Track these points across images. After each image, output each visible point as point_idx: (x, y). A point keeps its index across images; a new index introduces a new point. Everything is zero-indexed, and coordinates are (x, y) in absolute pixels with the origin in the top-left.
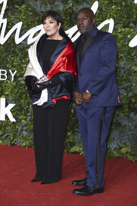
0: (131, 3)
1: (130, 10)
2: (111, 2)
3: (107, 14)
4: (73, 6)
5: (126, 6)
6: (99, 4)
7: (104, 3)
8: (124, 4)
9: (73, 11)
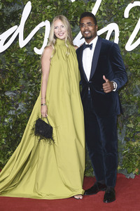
0: (67, 1)
1: (67, 10)
2: (45, 2)
3: (42, 15)
4: (3, 8)
5: (62, 6)
6: (33, 4)
7: (37, 3)
8: (59, 3)
9: (4, 14)
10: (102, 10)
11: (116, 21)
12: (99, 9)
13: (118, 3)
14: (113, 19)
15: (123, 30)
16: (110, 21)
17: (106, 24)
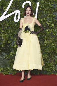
10: (13, 4)
11: (19, 9)
12: (12, 4)
13: (20, 2)
14: (18, 8)
15: (22, 13)
16: (16, 9)
17: (15, 10)
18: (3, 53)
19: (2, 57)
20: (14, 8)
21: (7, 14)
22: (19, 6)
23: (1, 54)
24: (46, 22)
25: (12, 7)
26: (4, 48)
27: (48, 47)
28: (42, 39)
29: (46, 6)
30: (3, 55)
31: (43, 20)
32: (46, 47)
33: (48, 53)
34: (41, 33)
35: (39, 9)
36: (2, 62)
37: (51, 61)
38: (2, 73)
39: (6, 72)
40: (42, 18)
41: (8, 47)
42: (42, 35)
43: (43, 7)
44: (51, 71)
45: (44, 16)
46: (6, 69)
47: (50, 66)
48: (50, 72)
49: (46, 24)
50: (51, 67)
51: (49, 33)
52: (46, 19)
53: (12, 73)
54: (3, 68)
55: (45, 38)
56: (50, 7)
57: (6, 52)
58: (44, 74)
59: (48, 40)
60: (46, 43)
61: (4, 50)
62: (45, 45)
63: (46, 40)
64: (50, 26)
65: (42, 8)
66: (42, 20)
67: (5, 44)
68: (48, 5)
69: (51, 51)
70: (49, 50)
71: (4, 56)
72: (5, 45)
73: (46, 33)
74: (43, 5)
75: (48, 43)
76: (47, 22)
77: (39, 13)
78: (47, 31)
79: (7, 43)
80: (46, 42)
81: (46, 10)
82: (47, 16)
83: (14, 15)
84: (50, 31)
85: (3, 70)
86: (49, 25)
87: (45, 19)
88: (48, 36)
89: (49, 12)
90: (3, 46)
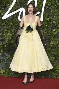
18: (5, 54)
19: (4, 58)
20: (19, 5)
21: (11, 12)
22: (24, 3)
23: (4, 55)
24: (52, 21)
25: (17, 5)
26: (7, 49)
27: (55, 48)
28: (48, 39)
29: (52, 4)
30: (5, 56)
31: (50, 19)
32: (52, 48)
33: (54, 55)
34: (47, 34)
35: (45, 7)
36: (4, 63)
37: (57, 64)
38: (5, 75)
39: (8, 74)
40: (48, 17)
41: (11, 48)
42: (48, 36)
43: (50, 5)
44: (57, 75)
45: (51, 15)
46: (9, 71)
47: (56, 69)
48: (55, 75)
49: (53, 23)
50: (57, 71)
51: (55, 33)
52: (53, 18)
53: (15, 75)
54: (5, 70)
55: (51, 39)
56: (57, 5)
57: (9, 53)
58: (49, 77)
59: (55, 41)
60: (52, 45)
61: (6, 50)
62: (51, 46)
63: (52, 41)
64: (57, 26)
65: (48, 6)
66: (48, 19)
67: (8, 44)
68: (56, 3)
69: (57, 53)
70: (55, 52)
71: (7, 57)
72: (8, 46)
73: (52, 33)
74: (50, 3)
75: (54, 44)
76: (54, 22)
77: (45, 12)
78: (54, 31)
79: (10, 43)
80: (52, 43)
81: (53, 9)
82: (54, 14)
83: (18, 13)
84: (57, 31)
85: (6, 72)
86: (56, 24)
87: (51, 18)
88: (55, 37)
89: (56, 11)
90: (5, 47)
